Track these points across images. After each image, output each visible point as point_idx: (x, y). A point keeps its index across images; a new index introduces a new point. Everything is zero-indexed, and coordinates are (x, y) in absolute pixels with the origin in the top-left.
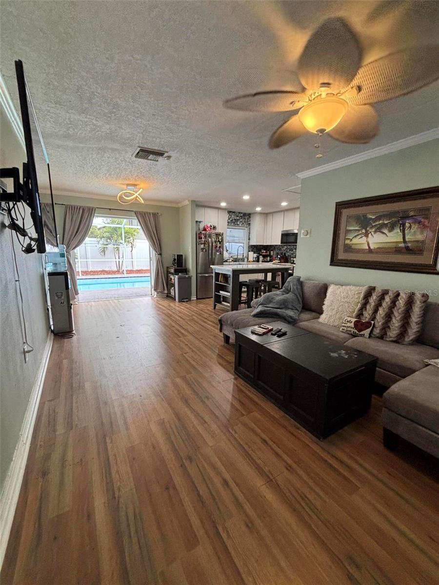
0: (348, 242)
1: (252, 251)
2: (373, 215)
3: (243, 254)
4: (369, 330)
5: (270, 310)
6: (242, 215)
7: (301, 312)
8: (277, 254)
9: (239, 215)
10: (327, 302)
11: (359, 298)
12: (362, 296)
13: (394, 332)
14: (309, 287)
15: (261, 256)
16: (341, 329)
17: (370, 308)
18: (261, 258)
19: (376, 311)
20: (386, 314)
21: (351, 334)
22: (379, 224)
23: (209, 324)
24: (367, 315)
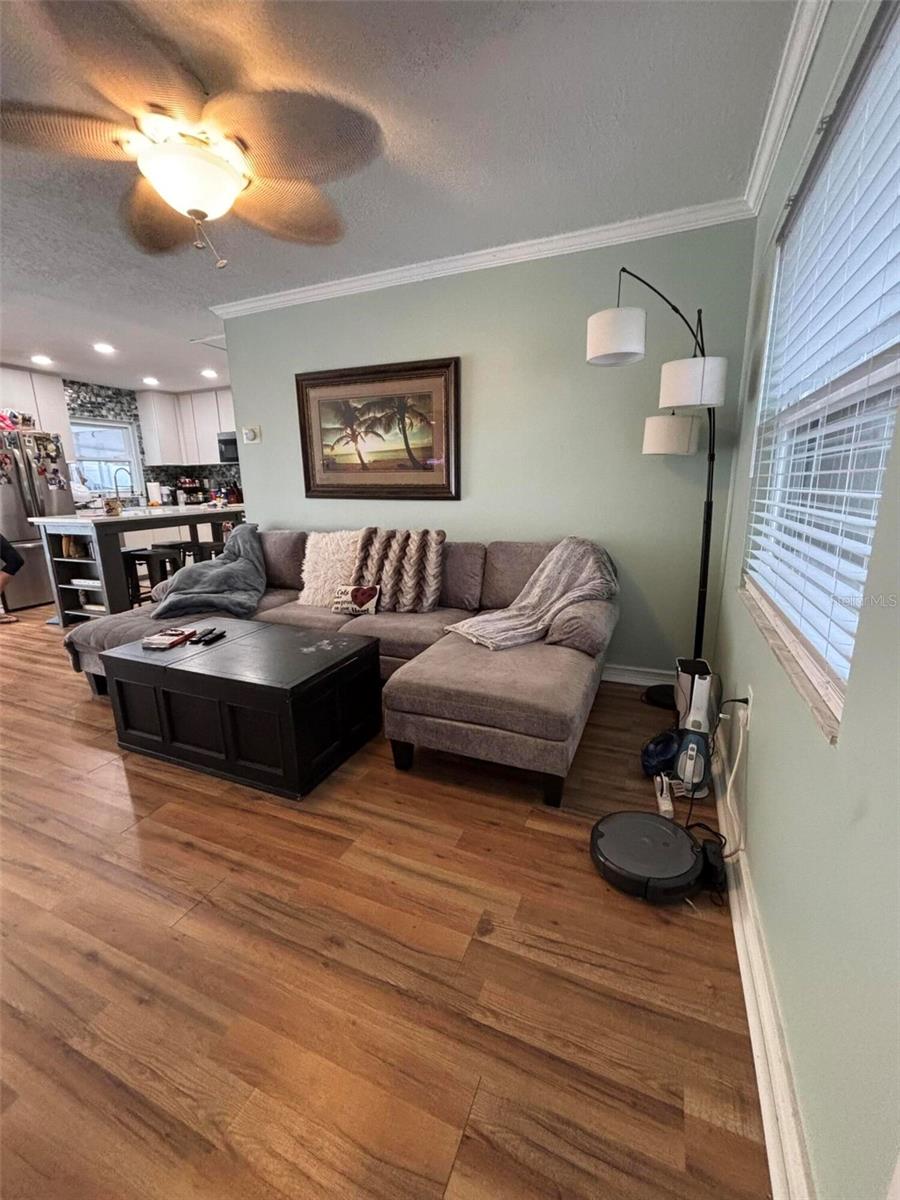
0: (327, 451)
1: (156, 480)
2: (359, 402)
3: (132, 487)
4: (374, 601)
5: (192, 598)
6: (110, 393)
7: (266, 593)
8: (220, 485)
9: (103, 392)
10: (307, 565)
11: (355, 550)
12: (359, 545)
13: (408, 597)
14: (275, 542)
15: (179, 492)
16: (333, 609)
17: (372, 564)
18: (182, 496)
19: (381, 568)
20: (394, 571)
21: (350, 614)
22: (370, 418)
23: (49, 664)
24: (370, 575)
